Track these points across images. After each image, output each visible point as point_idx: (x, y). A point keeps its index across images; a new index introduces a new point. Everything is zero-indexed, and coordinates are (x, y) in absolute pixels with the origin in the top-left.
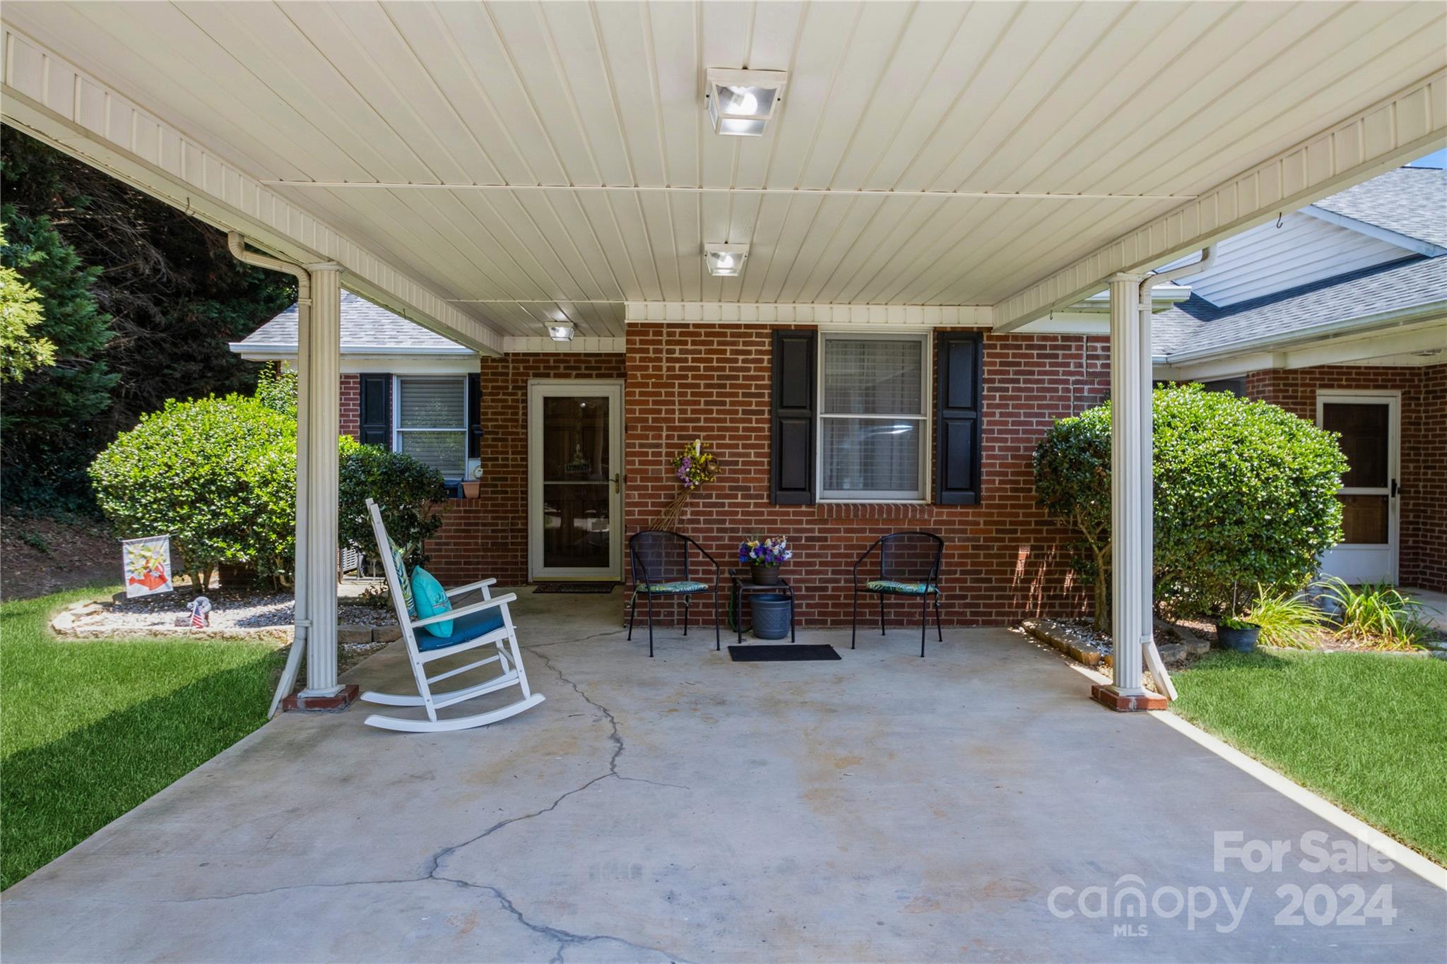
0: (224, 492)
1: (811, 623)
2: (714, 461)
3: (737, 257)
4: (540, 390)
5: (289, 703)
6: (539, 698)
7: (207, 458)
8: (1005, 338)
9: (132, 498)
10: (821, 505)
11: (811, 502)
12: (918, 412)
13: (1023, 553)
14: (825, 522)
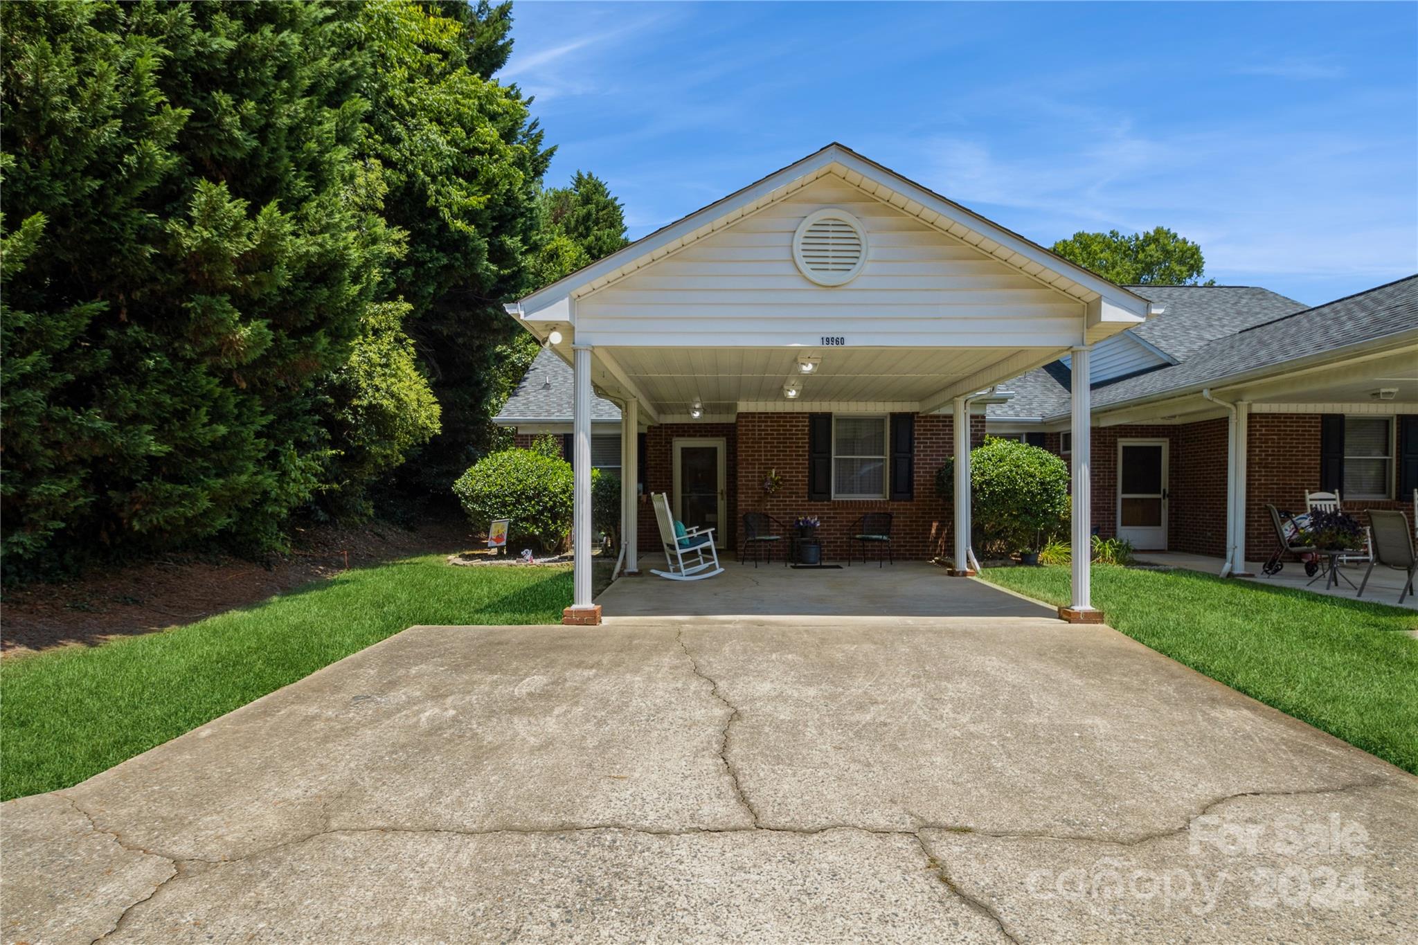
0: (529, 499)
1: (829, 559)
2: (781, 480)
3: (797, 391)
4: (679, 444)
5: (621, 574)
6: (722, 570)
7: (520, 481)
8: (926, 417)
9: (483, 502)
10: (834, 502)
11: (829, 499)
12: (883, 454)
13: (935, 525)
14: (836, 509)
